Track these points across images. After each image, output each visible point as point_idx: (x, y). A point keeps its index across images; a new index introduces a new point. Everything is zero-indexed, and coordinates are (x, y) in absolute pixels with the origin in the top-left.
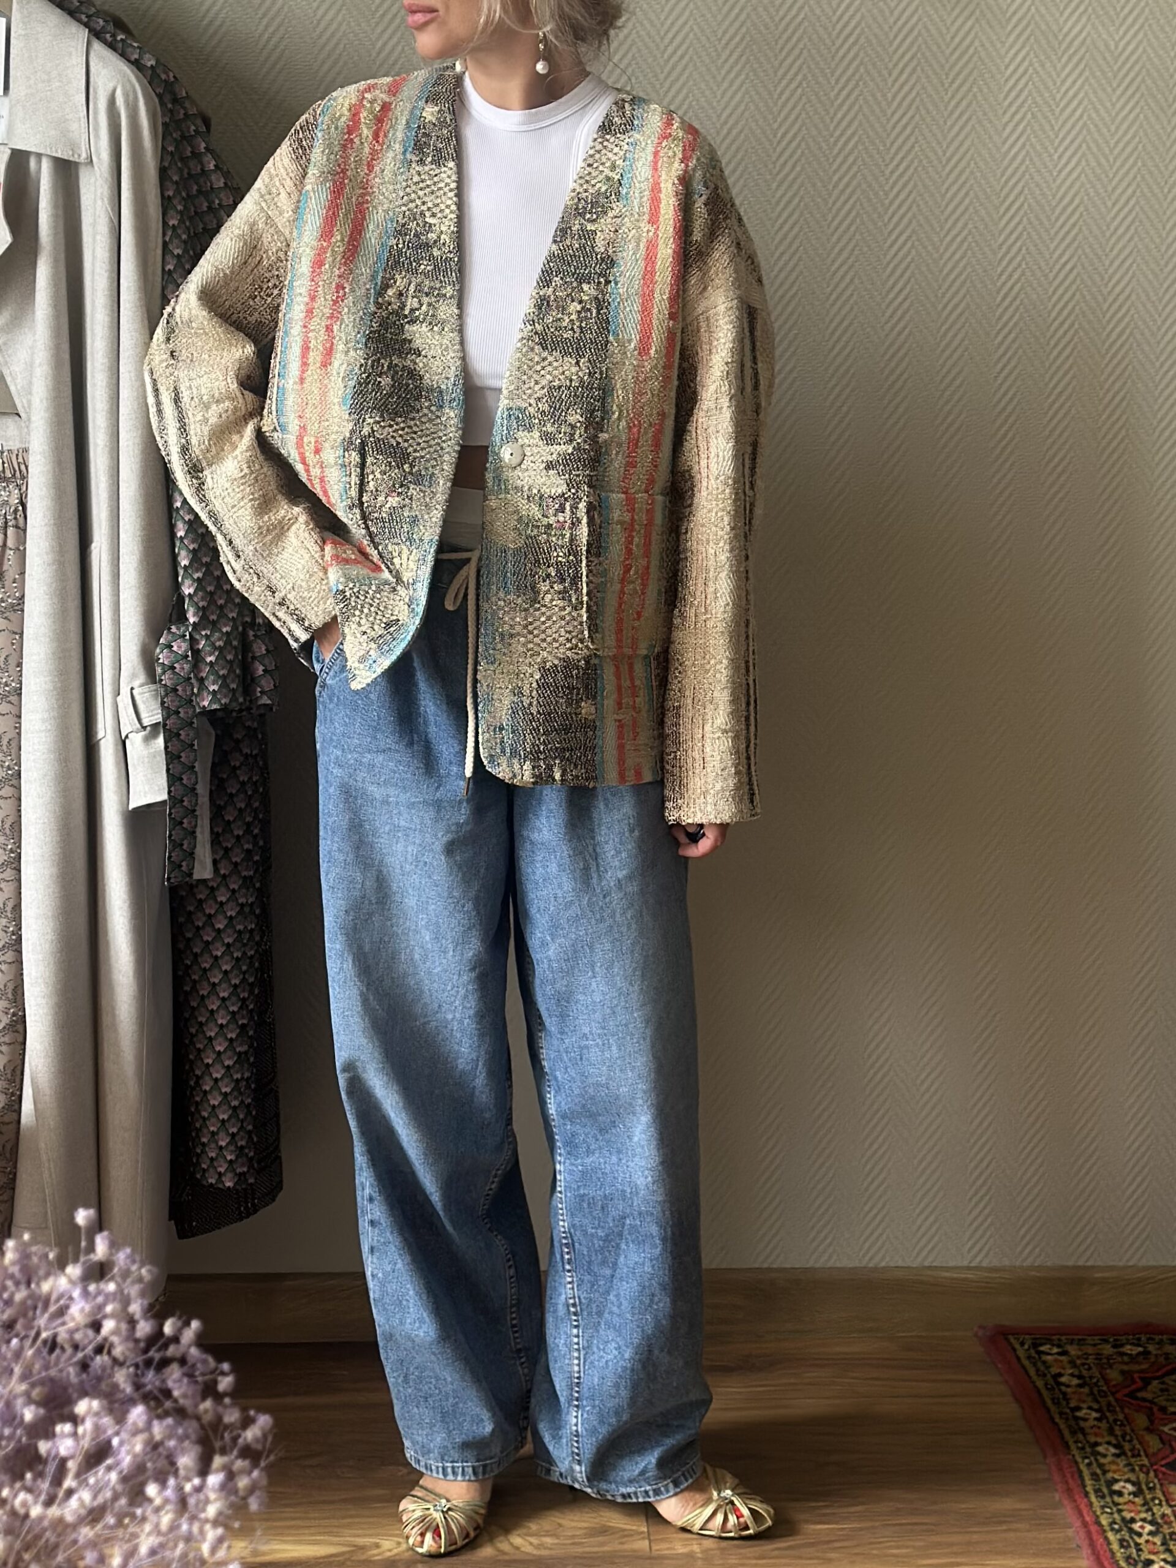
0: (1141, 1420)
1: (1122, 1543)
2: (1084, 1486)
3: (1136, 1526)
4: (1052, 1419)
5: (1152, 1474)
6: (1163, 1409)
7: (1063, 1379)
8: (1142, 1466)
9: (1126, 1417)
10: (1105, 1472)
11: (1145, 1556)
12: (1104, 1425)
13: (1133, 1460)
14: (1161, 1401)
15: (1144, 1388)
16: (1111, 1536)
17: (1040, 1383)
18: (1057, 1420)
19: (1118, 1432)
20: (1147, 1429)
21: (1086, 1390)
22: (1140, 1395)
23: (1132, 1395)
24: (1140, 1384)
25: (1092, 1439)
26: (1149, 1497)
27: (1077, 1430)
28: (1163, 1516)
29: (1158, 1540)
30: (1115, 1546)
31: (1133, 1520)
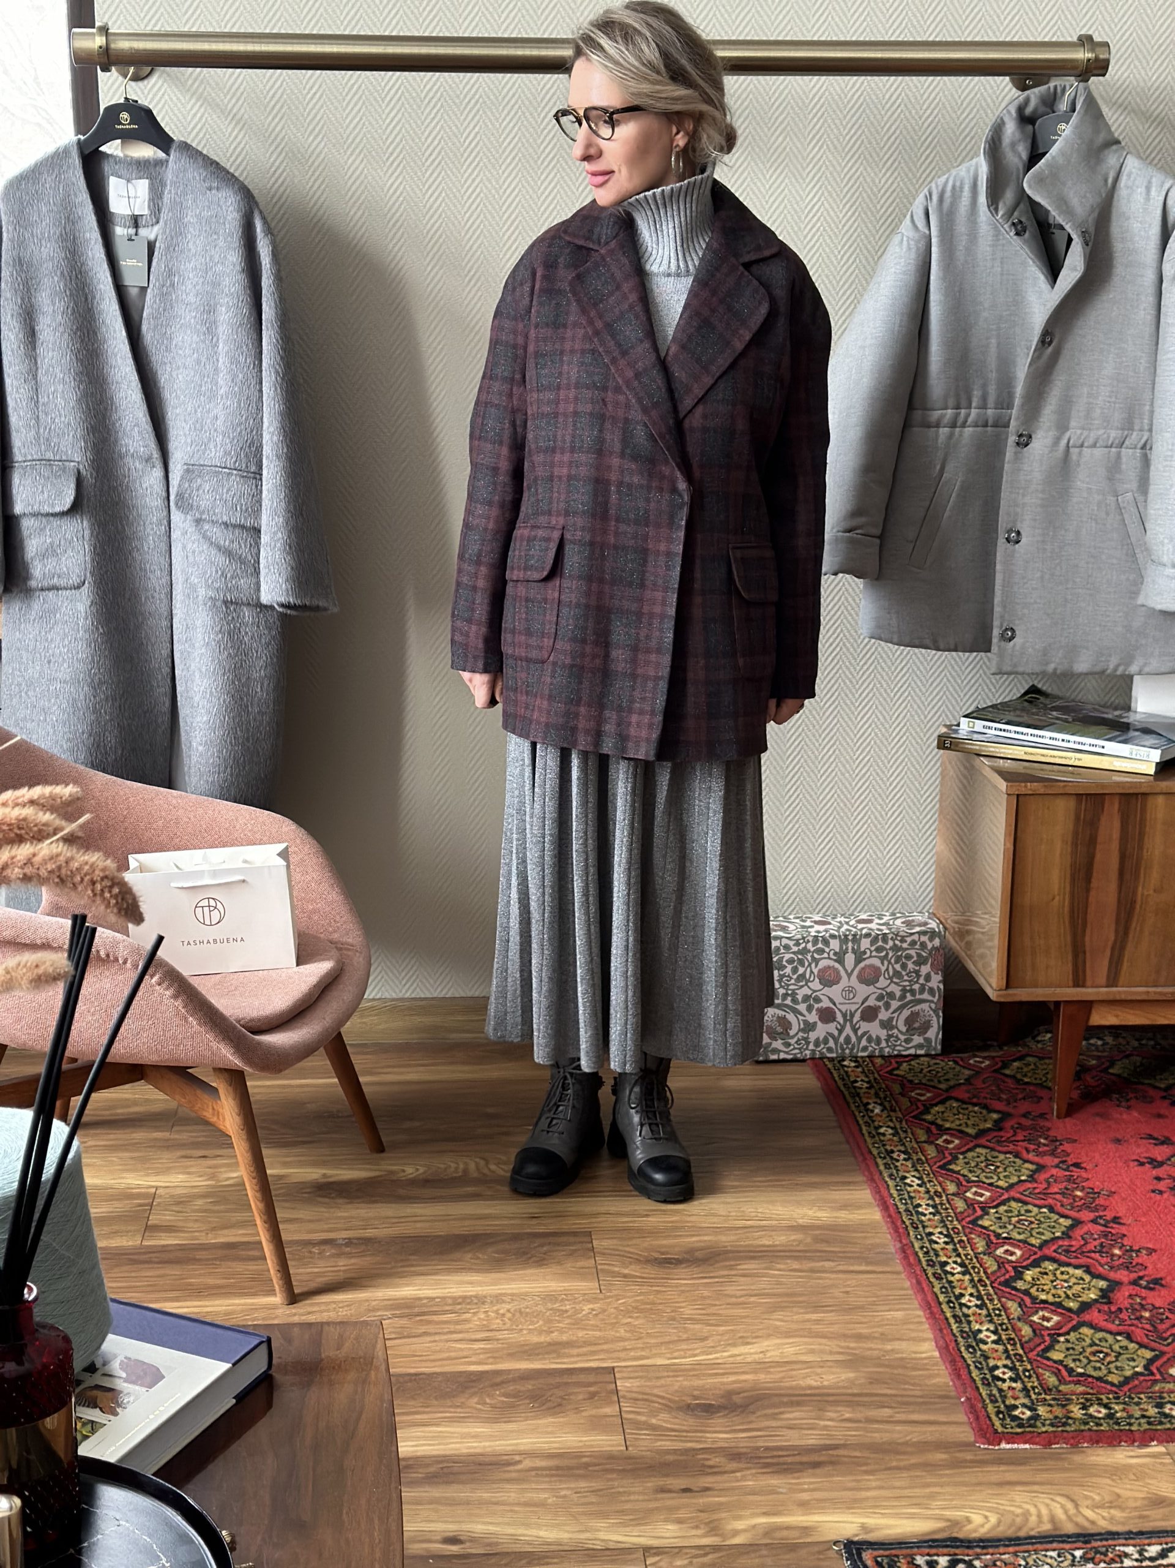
0: (897, 1089)
1: (886, 1165)
2: (861, 1130)
3: (895, 1155)
4: (839, 1088)
5: (904, 1123)
6: (911, 1082)
7: (845, 1063)
8: (897, 1118)
9: (887, 1086)
10: (873, 1121)
11: (901, 1174)
12: (872, 1091)
13: (892, 1114)
14: (910, 1077)
15: (898, 1068)
16: (879, 1161)
17: (830, 1066)
18: (842, 1088)
19: (882, 1095)
20: (900, 1094)
21: (860, 1069)
22: (896, 1072)
23: (890, 1072)
24: (895, 1065)
25: (865, 1101)
26: (903, 1135)
27: (856, 1094)
28: (912, 1148)
29: (909, 1164)
30: (882, 1168)
31: (892, 1152)
